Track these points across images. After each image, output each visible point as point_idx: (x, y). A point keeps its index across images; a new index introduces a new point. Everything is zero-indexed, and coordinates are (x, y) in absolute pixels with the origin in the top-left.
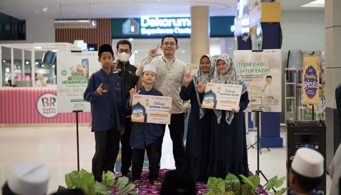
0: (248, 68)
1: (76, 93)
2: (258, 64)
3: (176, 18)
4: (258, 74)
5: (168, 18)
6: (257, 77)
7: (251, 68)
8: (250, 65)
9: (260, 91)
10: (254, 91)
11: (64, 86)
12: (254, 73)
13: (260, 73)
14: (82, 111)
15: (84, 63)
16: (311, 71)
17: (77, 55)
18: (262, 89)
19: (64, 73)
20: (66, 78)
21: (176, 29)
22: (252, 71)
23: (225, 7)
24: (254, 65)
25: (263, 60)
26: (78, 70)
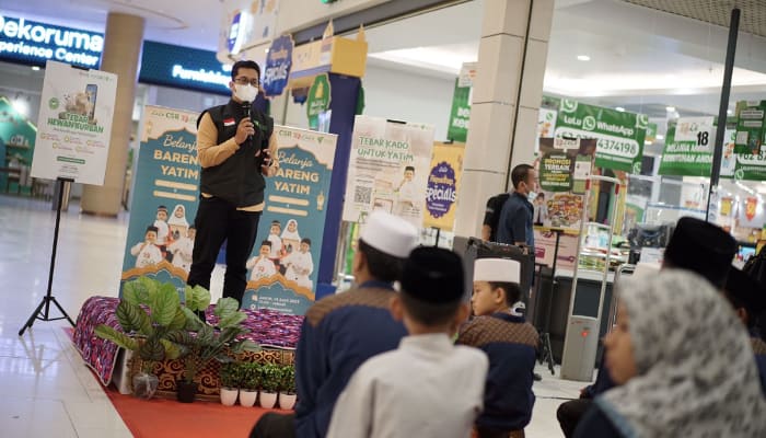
0: (377, 148)
1: (69, 145)
2: (394, 144)
3: (63, 29)
4: (392, 160)
5: (46, 26)
6: (390, 165)
7: (382, 148)
8: (381, 144)
9: (390, 190)
10: (380, 188)
11: (50, 129)
12: (385, 158)
13: (395, 160)
14: (73, 181)
15: (90, 92)
16: (444, 170)
17: (81, 74)
18: (396, 187)
19: (54, 103)
20: (54, 114)
21: (59, 51)
22: (382, 154)
23: (179, 25)
24: (388, 144)
25: (404, 139)
26: (78, 103)
